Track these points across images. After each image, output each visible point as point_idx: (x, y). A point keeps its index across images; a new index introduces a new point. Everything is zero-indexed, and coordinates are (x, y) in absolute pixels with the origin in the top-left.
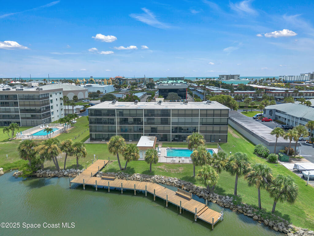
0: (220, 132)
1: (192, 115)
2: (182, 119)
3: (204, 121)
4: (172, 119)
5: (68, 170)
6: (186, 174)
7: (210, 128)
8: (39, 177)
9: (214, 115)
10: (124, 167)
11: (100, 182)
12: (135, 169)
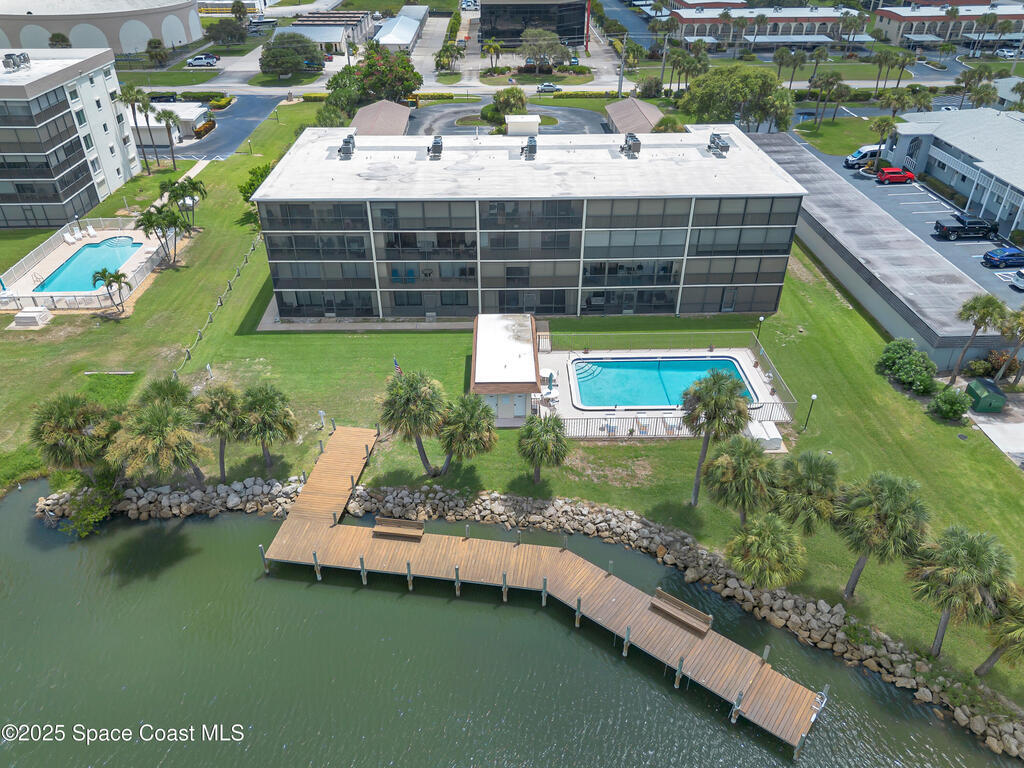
0: (757, 276)
1: (663, 220)
2: (624, 236)
3: (707, 239)
4: (589, 236)
5: (238, 486)
6: (663, 490)
7: (723, 263)
8: (137, 521)
9: (743, 218)
10: (438, 462)
12: (479, 472)
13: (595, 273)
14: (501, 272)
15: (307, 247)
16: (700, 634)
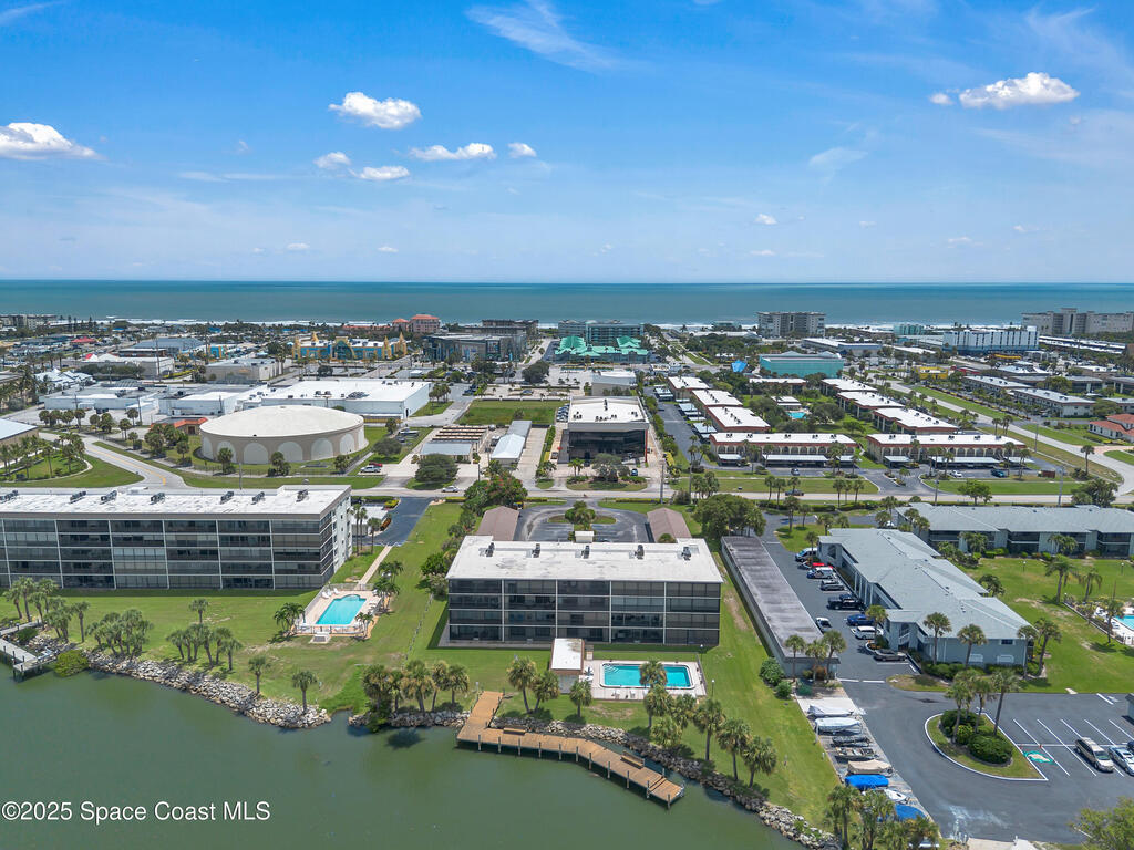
0: (705, 624)
1: (651, 592)
2: (632, 600)
3: (674, 603)
4: (613, 599)
5: (440, 714)
6: (637, 721)
7: (686, 616)
8: (395, 728)
9: (692, 593)
10: (533, 708)
11: (494, 736)
12: (552, 713)
13: (618, 620)
14: (568, 617)
15: (469, 603)
16: (640, 768)
